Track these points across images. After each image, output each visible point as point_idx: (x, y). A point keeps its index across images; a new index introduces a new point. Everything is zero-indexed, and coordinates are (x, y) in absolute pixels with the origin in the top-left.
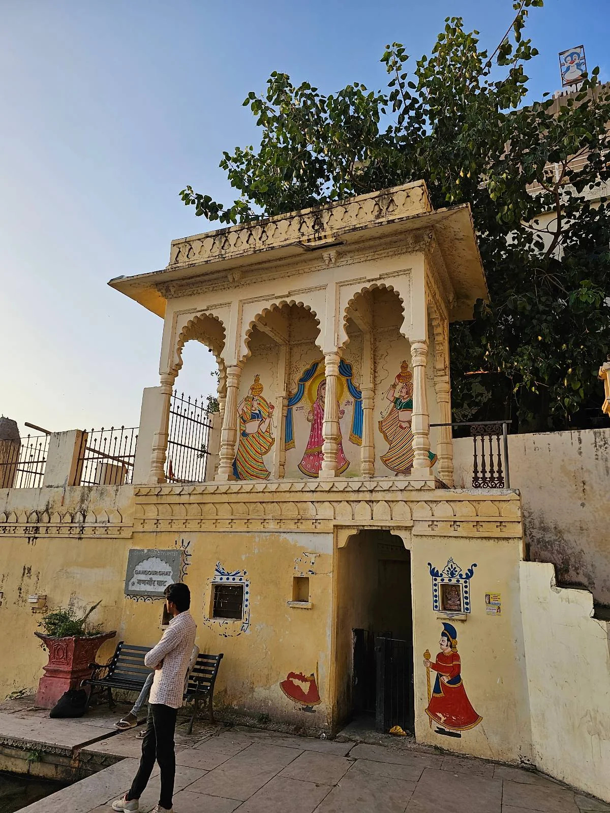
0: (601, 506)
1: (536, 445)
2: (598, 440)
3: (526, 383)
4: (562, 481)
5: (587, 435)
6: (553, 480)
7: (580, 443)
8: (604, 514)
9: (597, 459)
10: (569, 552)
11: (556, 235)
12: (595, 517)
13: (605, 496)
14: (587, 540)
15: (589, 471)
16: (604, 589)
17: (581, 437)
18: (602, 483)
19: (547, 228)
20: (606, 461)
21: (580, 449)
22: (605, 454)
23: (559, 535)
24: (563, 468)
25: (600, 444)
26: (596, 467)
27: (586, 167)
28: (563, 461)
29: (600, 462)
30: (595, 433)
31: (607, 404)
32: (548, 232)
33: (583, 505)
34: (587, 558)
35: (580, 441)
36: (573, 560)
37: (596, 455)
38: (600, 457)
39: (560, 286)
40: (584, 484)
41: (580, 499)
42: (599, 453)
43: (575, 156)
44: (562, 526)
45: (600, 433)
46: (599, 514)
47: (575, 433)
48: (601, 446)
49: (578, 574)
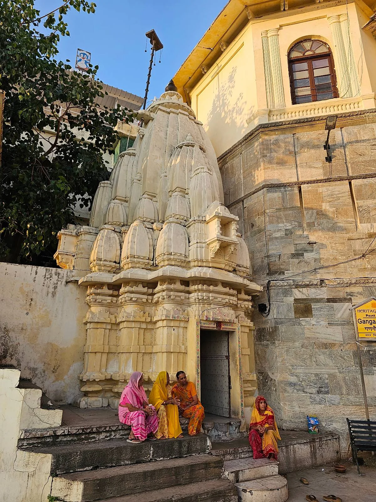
0: (38, 315)
1: (7, 271)
2: (47, 274)
3: (10, 229)
4: (18, 297)
5: (42, 270)
6: (12, 295)
7: (36, 274)
8: (38, 320)
9: (44, 286)
10: (10, 344)
11: (53, 146)
12: (33, 322)
13: (42, 309)
14: (24, 336)
15: (37, 293)
16: (26, 368)
17: (37, 270)
18: (42, 301)
19: (49, 139)
20: (49, 287)
21: (35, 278)
22: (49, 283)
23: (6, 333)
24: (21, 288)
25: (48, 277)
26: (42, 291)
27: (78, 116)
28: (22, 284)
29: (45, 287)
30: (46, 270)
31: (57, 254)
32: (49, 142)
33: (27, 314)
34: (20, 348)
35: (36, 273)
36: (11, 350)
37: (44, 283)
38: (45, 285)
39: (48, 175)
40: (32, 300)
41: (27, 310)
42: (46, 282)
43: (74, 106)
44: (10, 327)
45: (49, 270)
46: (36, 320)
47: (35, 268)
48: (48, 278)
49: (12, 359)
